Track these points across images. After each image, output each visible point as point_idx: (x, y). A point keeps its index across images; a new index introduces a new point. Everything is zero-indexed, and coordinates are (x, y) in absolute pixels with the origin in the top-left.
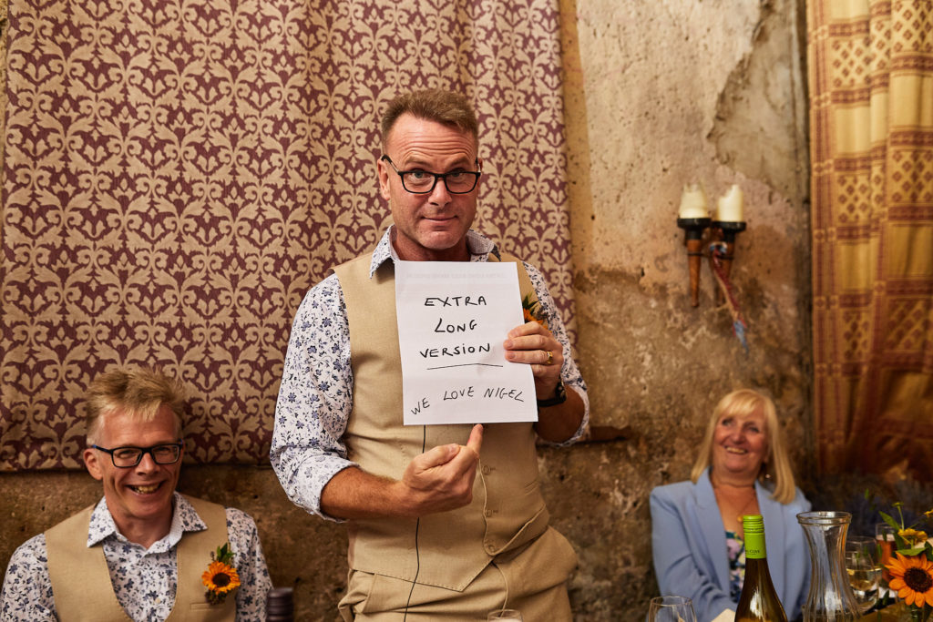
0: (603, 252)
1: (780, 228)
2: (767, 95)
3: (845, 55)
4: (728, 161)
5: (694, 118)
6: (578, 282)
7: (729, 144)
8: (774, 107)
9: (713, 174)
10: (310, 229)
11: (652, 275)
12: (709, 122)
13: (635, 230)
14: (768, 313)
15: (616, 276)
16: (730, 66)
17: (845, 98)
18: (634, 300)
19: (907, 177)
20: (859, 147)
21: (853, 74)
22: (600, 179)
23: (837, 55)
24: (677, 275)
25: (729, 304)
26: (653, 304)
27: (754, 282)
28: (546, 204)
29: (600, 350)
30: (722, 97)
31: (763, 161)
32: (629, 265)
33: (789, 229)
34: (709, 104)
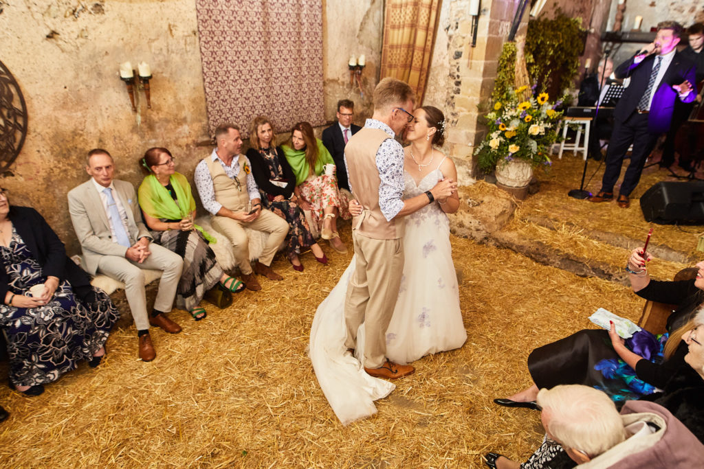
0: (330, 75)
1: (373, 62)
2: (373, 20)
3: (395, 14)
4: (361, 43)
5: (354, 31)
6: (324, 84)
7: (362, 38)
8: (375, 24)
9: (358, 48)
10: (267, 79)
11: (341, 79)
12: (358, 32)
13: (338, 67)
14: (368, 86)
15: (333, 81)
16: (364, 13)
17: (393, 27)
18: (337, 86)
19: (405, 57)
20: (395, 42)
21: (396, 20)
22: (330, 54)
23: (393, 14)
24: (347, 79)
25: (359, 87)
26: (341, 87)
27: (366, 78)
28: (319, 64)
29: (329, 101)
30: (362, 24)
31: (371, 42)
32: (336, 78)
33: (376, 61)
34: (358, 26)
